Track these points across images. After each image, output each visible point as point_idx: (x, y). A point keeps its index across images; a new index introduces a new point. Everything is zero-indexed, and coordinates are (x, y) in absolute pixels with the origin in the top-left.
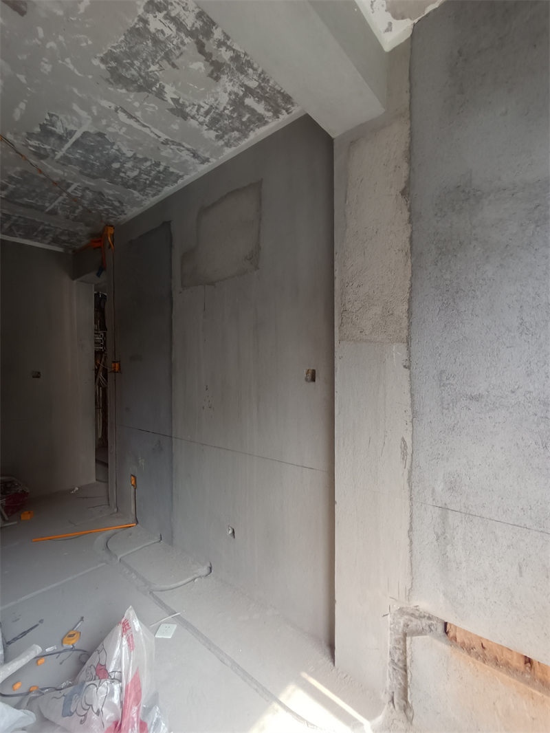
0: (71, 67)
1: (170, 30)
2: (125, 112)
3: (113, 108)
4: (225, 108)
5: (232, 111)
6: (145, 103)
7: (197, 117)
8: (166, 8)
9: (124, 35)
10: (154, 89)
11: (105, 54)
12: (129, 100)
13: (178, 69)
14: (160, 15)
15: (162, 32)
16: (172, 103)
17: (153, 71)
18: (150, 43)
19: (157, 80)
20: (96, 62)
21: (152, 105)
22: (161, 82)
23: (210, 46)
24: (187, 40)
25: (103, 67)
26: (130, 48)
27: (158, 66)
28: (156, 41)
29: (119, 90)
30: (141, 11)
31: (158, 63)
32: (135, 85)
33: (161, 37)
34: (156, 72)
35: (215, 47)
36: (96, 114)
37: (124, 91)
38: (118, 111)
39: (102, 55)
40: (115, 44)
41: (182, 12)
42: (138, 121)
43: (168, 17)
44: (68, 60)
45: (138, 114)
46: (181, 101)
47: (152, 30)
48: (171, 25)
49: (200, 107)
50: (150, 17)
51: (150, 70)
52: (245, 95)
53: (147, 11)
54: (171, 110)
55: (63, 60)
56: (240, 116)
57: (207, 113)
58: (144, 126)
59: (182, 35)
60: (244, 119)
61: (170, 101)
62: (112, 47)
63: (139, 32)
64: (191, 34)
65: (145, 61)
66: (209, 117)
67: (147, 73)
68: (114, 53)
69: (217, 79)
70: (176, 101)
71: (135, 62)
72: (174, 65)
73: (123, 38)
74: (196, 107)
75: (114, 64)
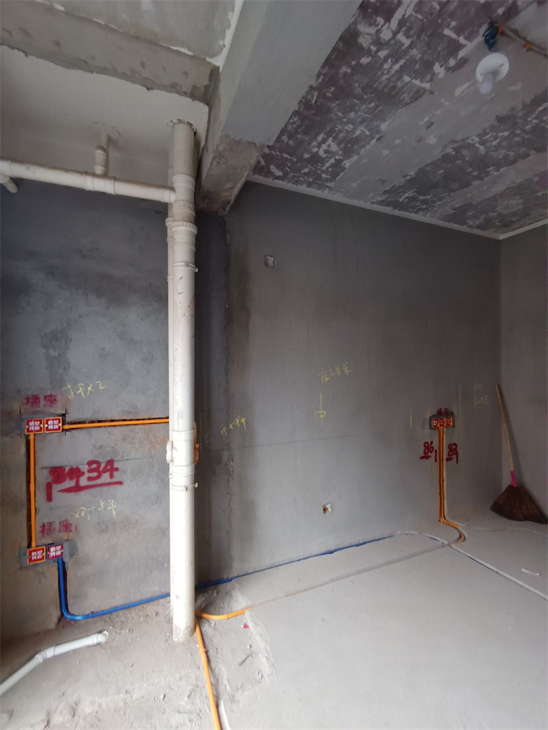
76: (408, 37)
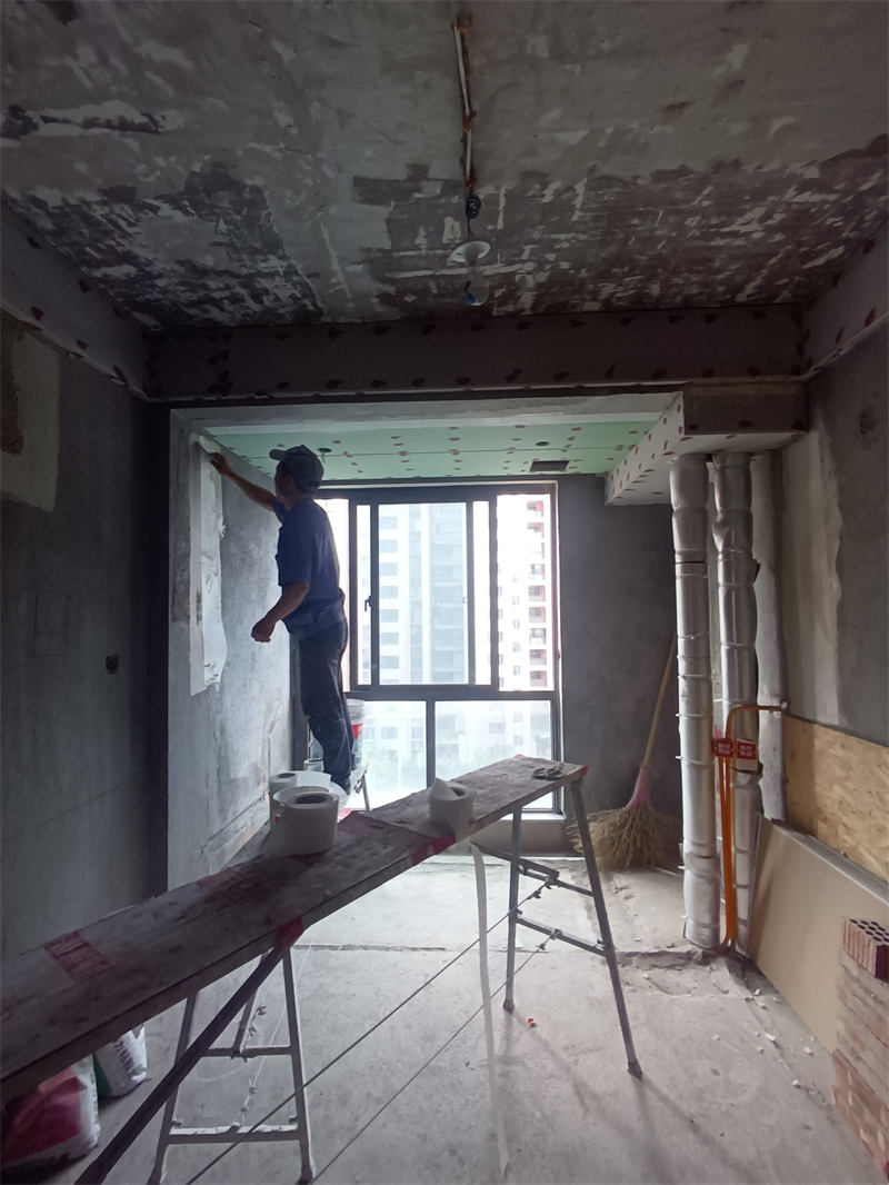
0: (268, 149)
1: (261, 266)
2: (142, 128)
3: (158, 118)
4: (119, 244)
5: (112, 249)
6: (158, 173)
7: (107, 209)
8: (285, 276)
9: (277, 235)
10: (186, 203)
11: (265, 199)
12: (173, 159)
13: (212, 244)
14: (281, 271)
15: (265, 261)
16: (148, 201)
17: (218, 222)
18: (258, 246)
19: (200, 216)
20: (259, 181)
21: (152, 179)
22: (196, 217)
23: (229, 280)
24: (244, 271)
25: (249, 182)
26: (260, 227)
27: (224, 231)
28: (257, 251)
29: (201, 164)
30: (293, 262)
31: (229, 234)
32: (201, 188)
33: (261, 257)
34: (215, 224)
35: (227, 282)
36: (149, 74)
37: (197, 168)
38: (145, 120)
39: (266, 194)
40: (272, 218)
41: (275, 283)
42: (108, 125)
43: (276, 273)
44: (277, 155)
45: (132, 143)
46: (151, 214)
47: (270, 256)
48: (267, 271)
49: (130, 225)
50: (285, 264)
51: (221, 222)
52: (141, 270)
53: (290, 266)
54: (132, 191)
55: (280, 150)
56: (99, 250)
57: (115, 224)
58: (90, 123)
59: (253, 271)
60: (88, 249)
61: (156, 203)
62: (269, 215)
63: (273, 246)
64: (250, 277)
65: (237, 227)
66: (104, 221)
67: (219, 216)
68: (263, 210)
69: (181, 263)
70: (155, 209)
71: (239, 217)
72: (219, 244)
73: (275, 229)
74: (132, 221)
75: (247, 195)
76: (523, 251)
